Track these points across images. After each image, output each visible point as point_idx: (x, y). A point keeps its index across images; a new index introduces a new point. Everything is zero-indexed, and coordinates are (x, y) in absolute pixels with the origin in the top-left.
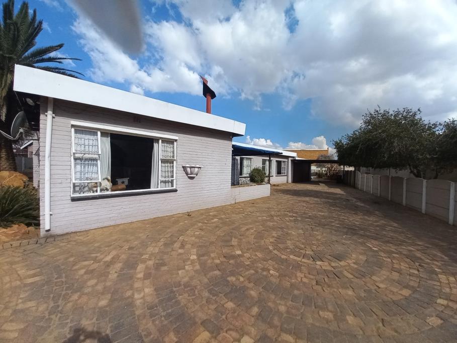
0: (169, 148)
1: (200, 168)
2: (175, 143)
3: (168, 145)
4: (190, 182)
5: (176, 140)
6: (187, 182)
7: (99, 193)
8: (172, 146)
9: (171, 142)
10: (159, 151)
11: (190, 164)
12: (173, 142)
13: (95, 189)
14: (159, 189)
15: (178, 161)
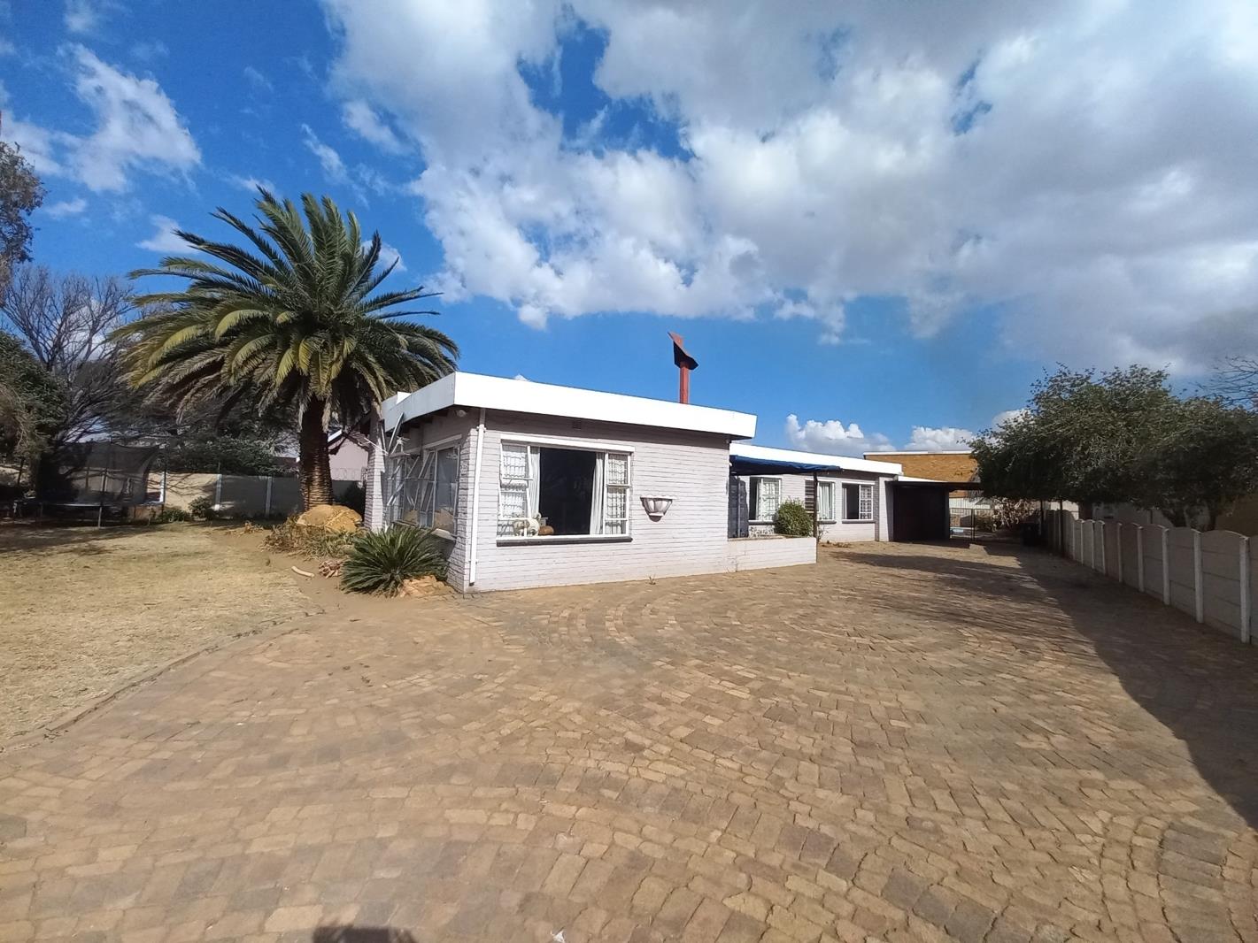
0: (619, 465)
1: (671, 500)
2: (629, 457)
3: (617, 462)
4: (653, 526)
5: (631, 453)
6: (648, 526)
7: (526, 537)
8: (623, 462)
9: (622, 456)
10: (606, 472)
11: (653, 493)
12: (626, 456)
13: (522, 531)
14: (603, 536)
15: (634, 488)
